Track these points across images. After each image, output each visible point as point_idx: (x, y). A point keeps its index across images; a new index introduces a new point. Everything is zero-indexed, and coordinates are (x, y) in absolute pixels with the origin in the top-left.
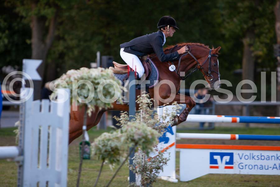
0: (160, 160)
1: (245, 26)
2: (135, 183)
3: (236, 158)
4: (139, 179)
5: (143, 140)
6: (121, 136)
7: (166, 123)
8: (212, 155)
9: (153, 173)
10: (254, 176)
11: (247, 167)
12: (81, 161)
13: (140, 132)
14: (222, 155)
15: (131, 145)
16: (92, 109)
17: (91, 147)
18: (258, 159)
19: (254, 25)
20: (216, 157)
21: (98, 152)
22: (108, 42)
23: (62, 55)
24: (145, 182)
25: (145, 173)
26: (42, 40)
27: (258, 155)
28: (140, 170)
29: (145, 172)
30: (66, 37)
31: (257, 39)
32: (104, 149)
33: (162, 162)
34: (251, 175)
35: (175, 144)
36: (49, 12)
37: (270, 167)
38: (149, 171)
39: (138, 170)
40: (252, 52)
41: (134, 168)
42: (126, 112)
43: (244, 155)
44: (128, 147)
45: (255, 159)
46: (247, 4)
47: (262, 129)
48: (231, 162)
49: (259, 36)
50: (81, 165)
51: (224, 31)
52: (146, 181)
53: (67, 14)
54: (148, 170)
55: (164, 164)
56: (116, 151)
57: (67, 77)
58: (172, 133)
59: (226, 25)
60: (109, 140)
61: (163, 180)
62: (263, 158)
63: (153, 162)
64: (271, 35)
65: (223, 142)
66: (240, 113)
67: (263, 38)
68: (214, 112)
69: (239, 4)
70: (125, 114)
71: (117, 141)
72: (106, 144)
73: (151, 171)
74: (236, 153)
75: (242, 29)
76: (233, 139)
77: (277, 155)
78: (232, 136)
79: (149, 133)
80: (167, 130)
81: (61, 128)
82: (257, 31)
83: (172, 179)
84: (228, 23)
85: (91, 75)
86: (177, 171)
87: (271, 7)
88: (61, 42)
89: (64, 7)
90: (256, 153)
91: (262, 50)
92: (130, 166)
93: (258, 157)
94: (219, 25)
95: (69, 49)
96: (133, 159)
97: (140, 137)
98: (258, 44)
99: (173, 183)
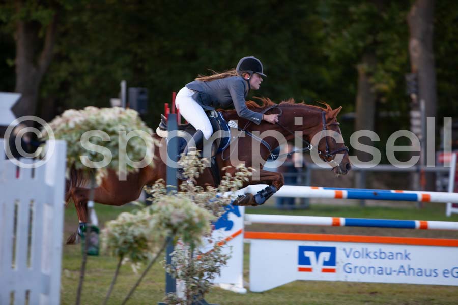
0: (216, 257)
1: (361, 44)
2: (175, 294)
3: (340, 256)
4: (181, 287)
5: (186, 225)
6: (150, 219)
7: (226, 198)
8: (302, 249)
9: (204, 278)
10: (369, 284)
11: (358, 269)
12: (85, 259)
13: (180, 212)
14: (318, 250)
15: (166, 233)
16: (104, 174)
17: (101, 236)
18: (375, 257)
19: (376, 43)
20: (308, 254)
21: (112, 244)
22: (140, 65)
23: (64, 86)
24: (191, 293)
25: (191, 279)
26: (33, 60)
27: (375, 251)
28: (184, 273)
29: (192, 277)
30: (72, 55)
31: (379, 66)
32: (121, 240)
33: (218, 260)
34: (364, 283)
35: (243, 232)
36: (44, 15)
37: (395, 271)
38: (198, 275)
39: (179, 272)
40: (372, 85)
41: (173, 270)
42: (161, 180)
43: (353, 251)
44: (161, 236)
45: (370, 258)
46: (364, 7)
47: (386, 209)
48: (332, 261)
49: (382, 59)
50: (84, 264)
51: (326, 51)
52: (193, 290)
53: (75, 19)
54: (196, 273)
55: (222, 265)
56: (141, 242)
57: (63, 122)
58: (238, 215)
59: (331, 41)
60: (130, 225)
61: (223, 290)
62: (383, 256)
63: (205, 260)
64: (402, 59)
65: (321, 230)
66: (352, 184)
67: (389, 64)
68: (308, 180)
69: (352, 9)
70: (160, 182)
71: (144, 226)
72: (125, 231)
73: (201, 275)
74: (340, 247)
75: (356, 48)
76: (336, 225)
77: (405, 251)
78: (334, 220)
79: (195, 214)
80: (228, 209)
81: (51, 204)
82: (379, 52)
83: (238, 287)
84: (334, 38)
85: (103, 119)
86: (246, 275)
87: (402, 14)
88: (64, 65)
89: (69, 7)
90: (373, 248)
91: (388, 83)
92: (167, 267)
93: (376, 254)
94: (320, 41)
95: (77, 75)
96: (173, 256)
97: (180, 220)
98: (382, 72)
99: (238, 294)
